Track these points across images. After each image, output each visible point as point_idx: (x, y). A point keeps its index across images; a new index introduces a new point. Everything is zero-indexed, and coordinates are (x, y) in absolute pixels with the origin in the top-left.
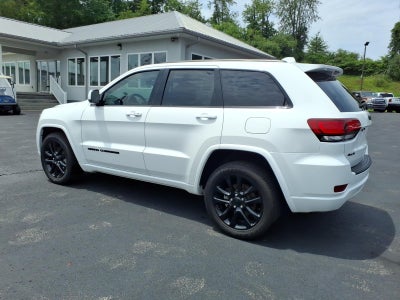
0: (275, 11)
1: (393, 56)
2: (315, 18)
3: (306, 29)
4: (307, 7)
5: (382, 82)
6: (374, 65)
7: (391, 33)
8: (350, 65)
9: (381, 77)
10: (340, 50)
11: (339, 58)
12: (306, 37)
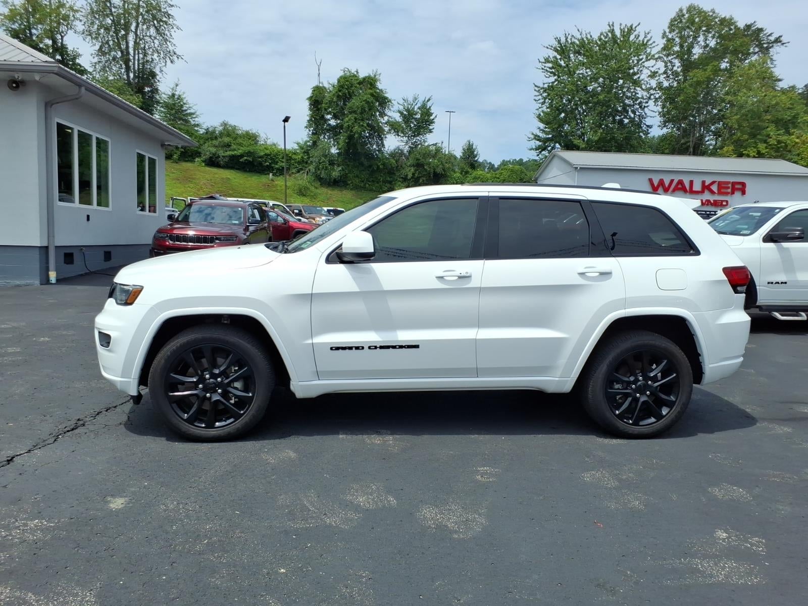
0: (80, 26)
1: (315, 143)
2: (170, 56)
3: (153, 75)
4: (152, 31)
5: (307, 188)
6: (288, 156)
7: (307, 103)
8: (249, 154)
9: (303, 179)
10: (225, 124)
11: (226, 140)
12: (155, 91)
